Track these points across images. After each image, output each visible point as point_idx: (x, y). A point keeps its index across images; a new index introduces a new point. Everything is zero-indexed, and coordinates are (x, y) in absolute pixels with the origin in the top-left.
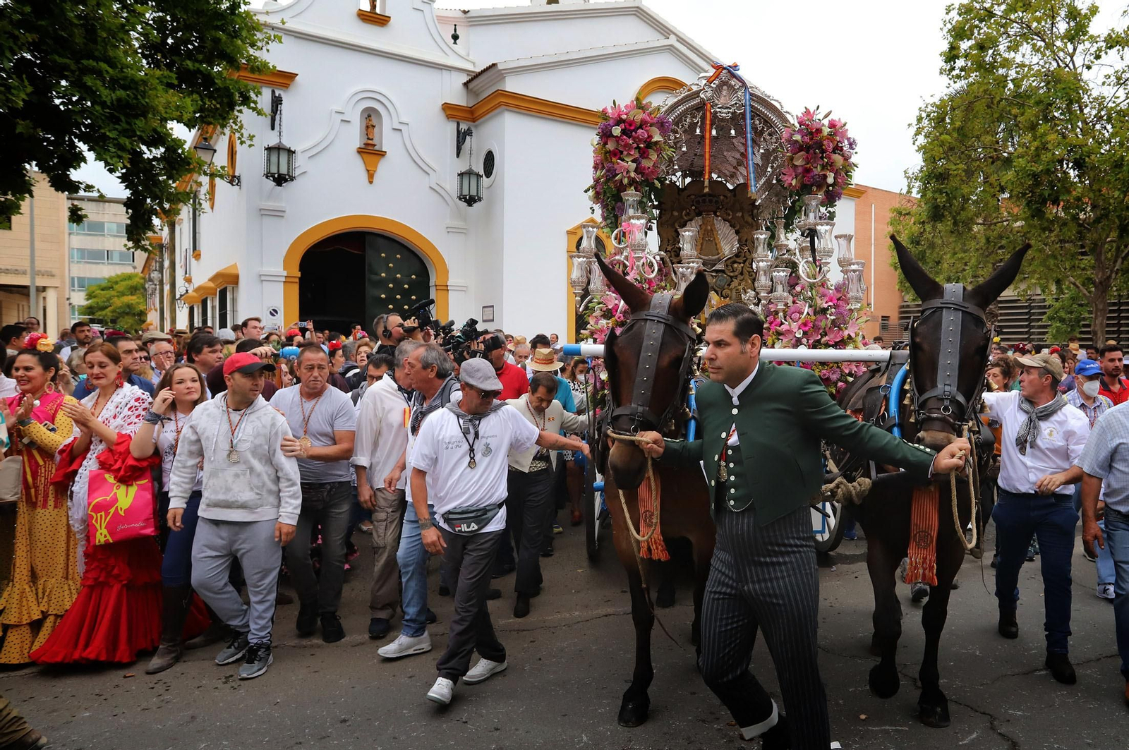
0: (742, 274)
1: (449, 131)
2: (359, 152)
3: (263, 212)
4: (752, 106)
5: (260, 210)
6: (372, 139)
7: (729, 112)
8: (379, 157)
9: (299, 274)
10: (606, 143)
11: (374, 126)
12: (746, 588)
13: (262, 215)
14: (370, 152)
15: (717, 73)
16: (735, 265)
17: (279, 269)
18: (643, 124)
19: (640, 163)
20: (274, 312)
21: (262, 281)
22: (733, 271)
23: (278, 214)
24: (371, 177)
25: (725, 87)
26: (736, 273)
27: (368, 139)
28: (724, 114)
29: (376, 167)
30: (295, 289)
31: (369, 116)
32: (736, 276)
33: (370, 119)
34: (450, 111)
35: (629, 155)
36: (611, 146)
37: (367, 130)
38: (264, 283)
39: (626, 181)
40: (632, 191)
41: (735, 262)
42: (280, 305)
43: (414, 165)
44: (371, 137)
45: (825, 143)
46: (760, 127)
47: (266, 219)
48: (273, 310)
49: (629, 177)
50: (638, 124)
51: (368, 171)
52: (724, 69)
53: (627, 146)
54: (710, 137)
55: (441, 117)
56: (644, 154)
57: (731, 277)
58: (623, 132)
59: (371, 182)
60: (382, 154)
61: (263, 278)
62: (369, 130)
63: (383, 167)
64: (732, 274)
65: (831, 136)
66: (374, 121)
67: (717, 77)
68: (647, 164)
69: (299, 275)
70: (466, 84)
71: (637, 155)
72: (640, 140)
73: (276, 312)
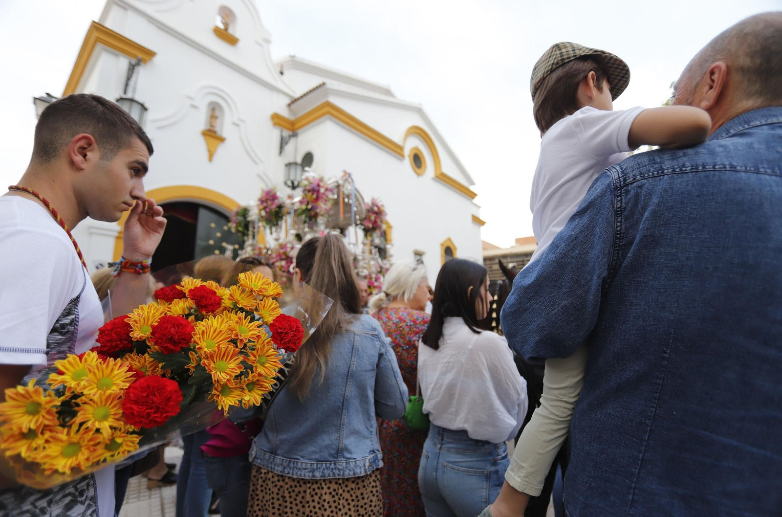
1: (275, 135)
2: (203, 134)
6: (214, 127)
7: (347, 192)
8: (220, 141)
11: (217, 117)
14: (212, 135)
24: (211, 155)
27: (211, 126)
29: (216, 149)
31: (214, 109)
33: (214, 112)
34: (277, 119)
37: (211, 119)
38: (94, 235)
43: (247, 154)
44: (213, 125)
51: (209, 150)
55: (269, 124)
59: (211, 160)
60: (222, 140)
62: (213, 119)
63: (222, 151)
66: (217, 113)
70: (289, 105)
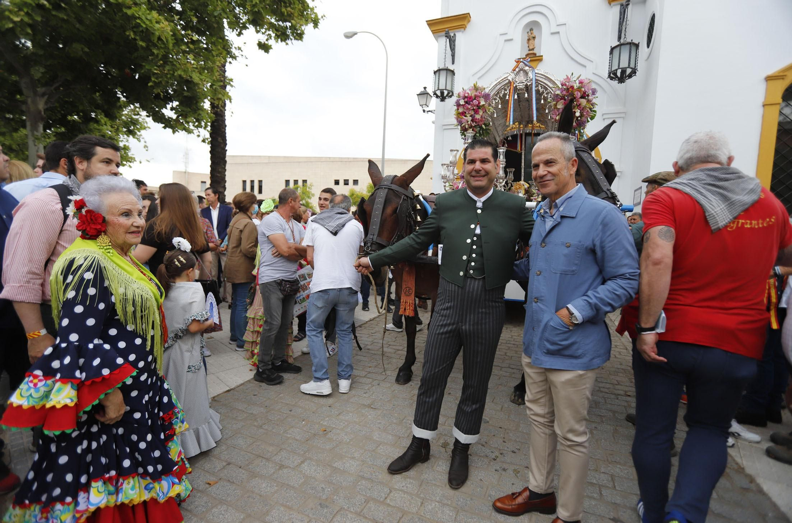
10: (458, 109)
11: (534, 38)
12: (464, 327)
18: (476, 97)
19: (474, 117)
25: (522, 72)
28: (521, 86)
31: (531, 30)
35: (469, 113)
36: (461, 110)
37: (528, 43)
39: (467, 126)
40: (470, 131)
45: (576, 93)
46: (541, 90)
49: (468, 124)
50: (474, 98)
53: (468, 109)
54: (514, 99)
56: (476, 112)
58: (466, 102)
62: (530, 41)
65: (579, 89)
68: (478, 117)
71: (473, 113)
72: (475, 106)
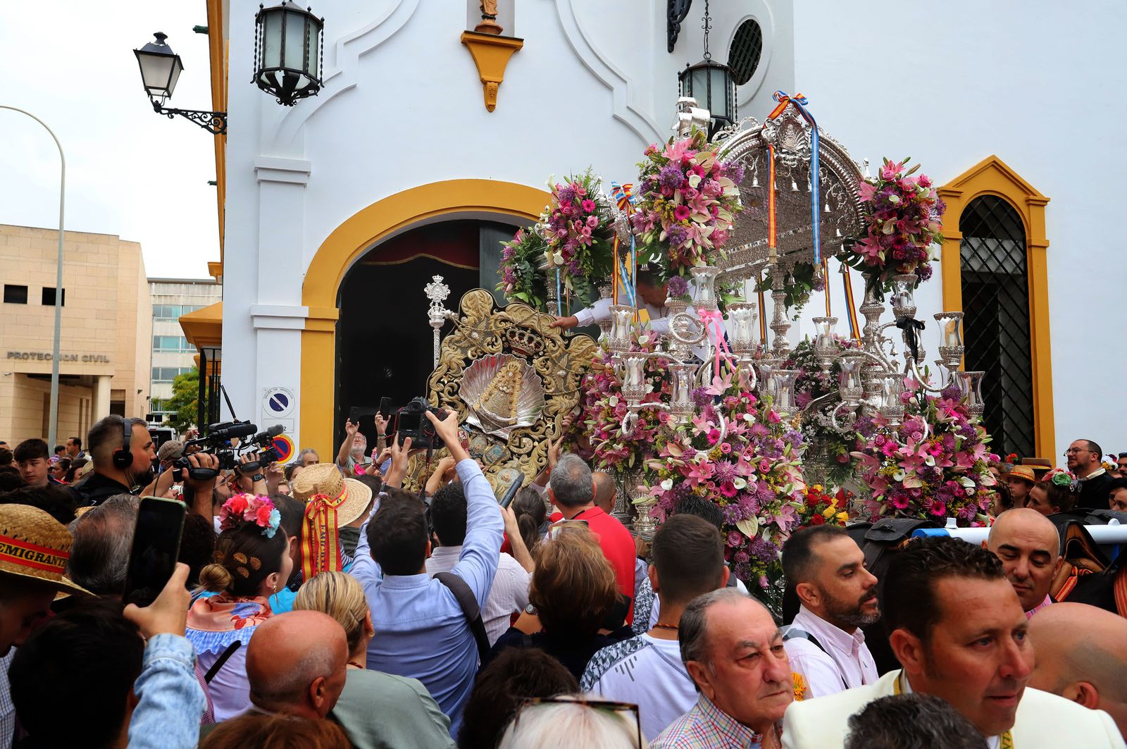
0: (529, 454)
2: (466, 43)
3: (262, 175)
4: (820, 155)
5: (257, 170)
6: (492, 17)
7: (794, 160)
8: (510, 52)
9: (335, 313)
13: (260, 182)
14: (490, 41)
15: (782, 107)
16: (525, 440)
17: (292, 304)
20: (279, 402)
21: (256, 330)
22: (519, 447)
23: (294, 179)
24: (491, 96)
26: (521, 451)
27: (484, 17)
29: (502, 76)
30: (327, 348)
32: (520, 455)
38: (260, 333)
41: (527, 436)
42: (291, 384)
43: (581, 71)
44: (490, 13)
47: (266, 189)
48: (278, 396)
51: (484, 82)
52: (790, 101)
57: (513, 453)
59: (491, 108)
60: (513, 46)
61: (258, 323)
63: (517, 74)
64: (515, 450)
67: (781, 113)
69: (337, 317)
73: (285, 401)
